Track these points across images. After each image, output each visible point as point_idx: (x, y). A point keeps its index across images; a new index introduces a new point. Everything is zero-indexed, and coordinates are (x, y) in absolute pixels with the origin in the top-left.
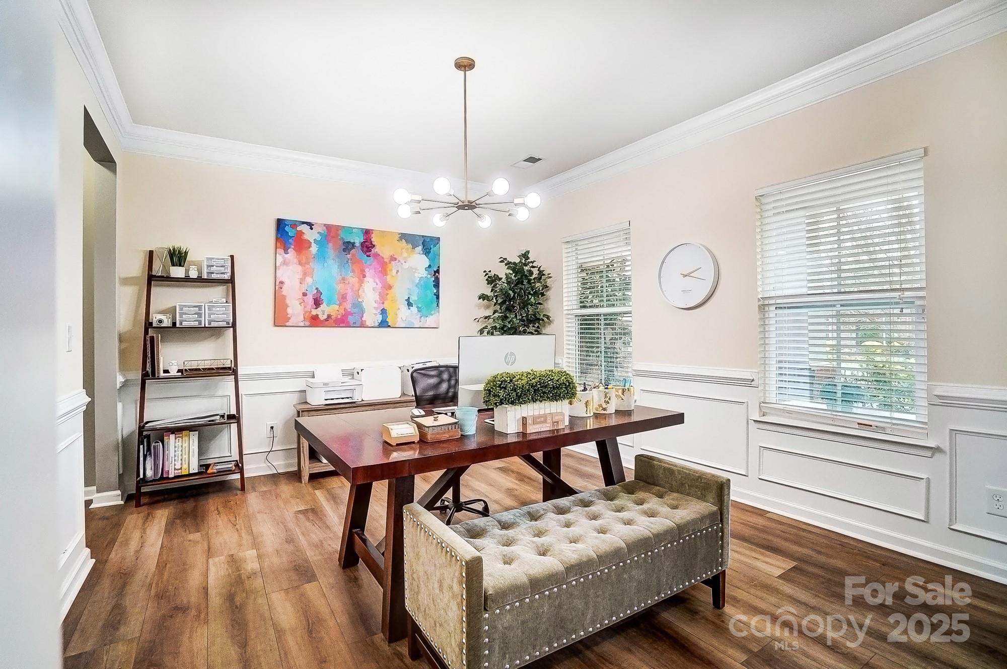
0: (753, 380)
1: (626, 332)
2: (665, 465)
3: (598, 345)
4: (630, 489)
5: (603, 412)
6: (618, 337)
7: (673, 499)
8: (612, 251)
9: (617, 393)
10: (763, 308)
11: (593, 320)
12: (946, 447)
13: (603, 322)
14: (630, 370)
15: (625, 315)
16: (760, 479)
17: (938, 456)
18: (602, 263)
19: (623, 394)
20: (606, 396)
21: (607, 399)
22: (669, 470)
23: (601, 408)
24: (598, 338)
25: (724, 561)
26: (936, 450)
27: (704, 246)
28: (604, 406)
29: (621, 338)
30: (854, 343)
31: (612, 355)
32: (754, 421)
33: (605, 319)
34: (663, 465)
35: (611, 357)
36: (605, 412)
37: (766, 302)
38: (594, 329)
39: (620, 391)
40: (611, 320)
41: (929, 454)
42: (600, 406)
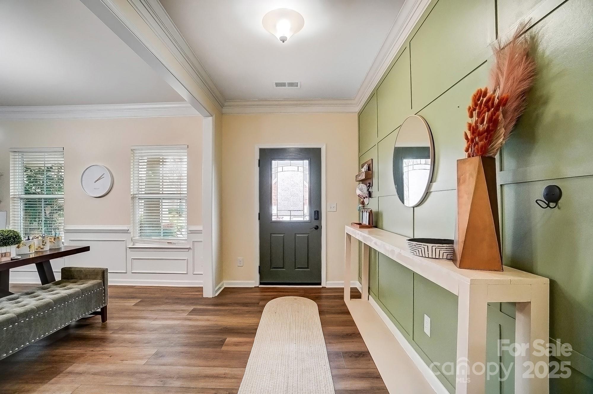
0: (128, 230)
1: (61, 209)
2: (78, 269)
3: (39, 217)
4: (58, 283)
5: (41, 250)
6: (55, 211)
7: (81, 282)
8: (50, 160)
9: (50, 240)
10: (133, 198)
11: (36, 201)
12: (192, 248)
13: (43, 203)
14: (62, 230)
15: (59, 199)
16: (132, 273)
17: (190, 250)
18: (43, 165)
19: (54, 240)
20: (43, 242)
21: (44, 244)
22: (79, 270)
23: (40, 248)
24: (39, 212)
25: (105, 302)
26: (189, 249)
27: (106, 167)
28: (42, 247)
29: (57, 213)
30: (168, 213)
31: (51, 222)
32: (129, 248)
33: (45, 202)
34: (76, 269)
35: (50, 224)
36: (43, 250)
37: (135, 196)
38: (36, 207)
39: (53, 240)
40: (49, 202)
41: (187, 250)
42: (39, 247)
